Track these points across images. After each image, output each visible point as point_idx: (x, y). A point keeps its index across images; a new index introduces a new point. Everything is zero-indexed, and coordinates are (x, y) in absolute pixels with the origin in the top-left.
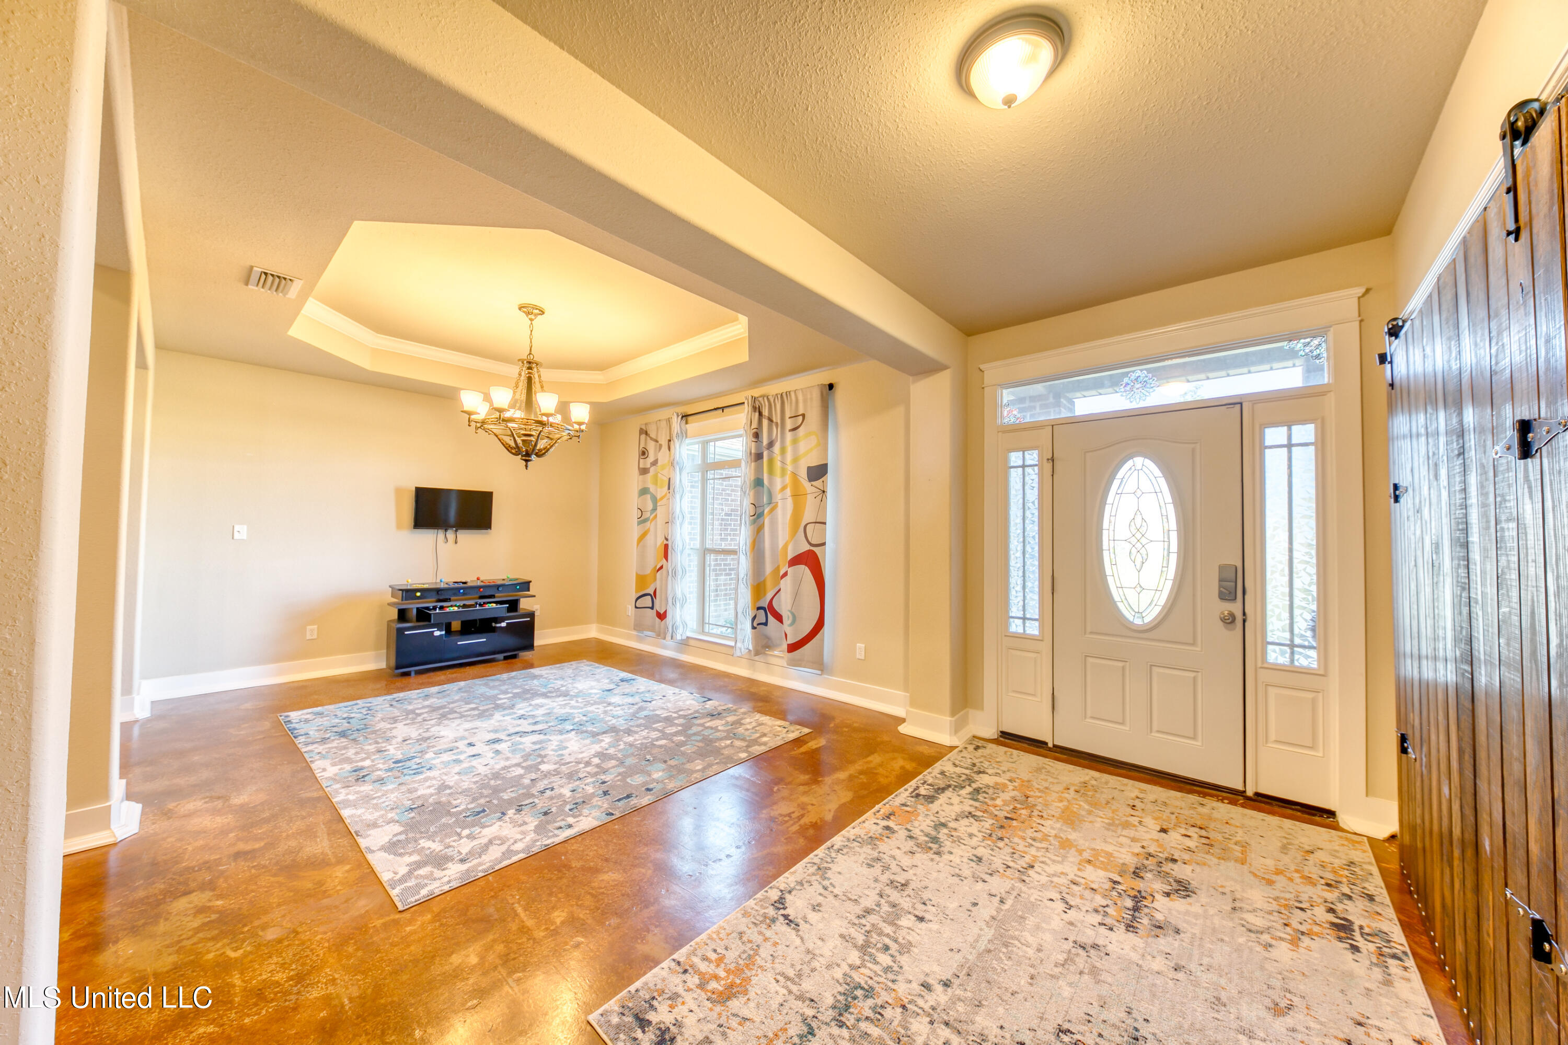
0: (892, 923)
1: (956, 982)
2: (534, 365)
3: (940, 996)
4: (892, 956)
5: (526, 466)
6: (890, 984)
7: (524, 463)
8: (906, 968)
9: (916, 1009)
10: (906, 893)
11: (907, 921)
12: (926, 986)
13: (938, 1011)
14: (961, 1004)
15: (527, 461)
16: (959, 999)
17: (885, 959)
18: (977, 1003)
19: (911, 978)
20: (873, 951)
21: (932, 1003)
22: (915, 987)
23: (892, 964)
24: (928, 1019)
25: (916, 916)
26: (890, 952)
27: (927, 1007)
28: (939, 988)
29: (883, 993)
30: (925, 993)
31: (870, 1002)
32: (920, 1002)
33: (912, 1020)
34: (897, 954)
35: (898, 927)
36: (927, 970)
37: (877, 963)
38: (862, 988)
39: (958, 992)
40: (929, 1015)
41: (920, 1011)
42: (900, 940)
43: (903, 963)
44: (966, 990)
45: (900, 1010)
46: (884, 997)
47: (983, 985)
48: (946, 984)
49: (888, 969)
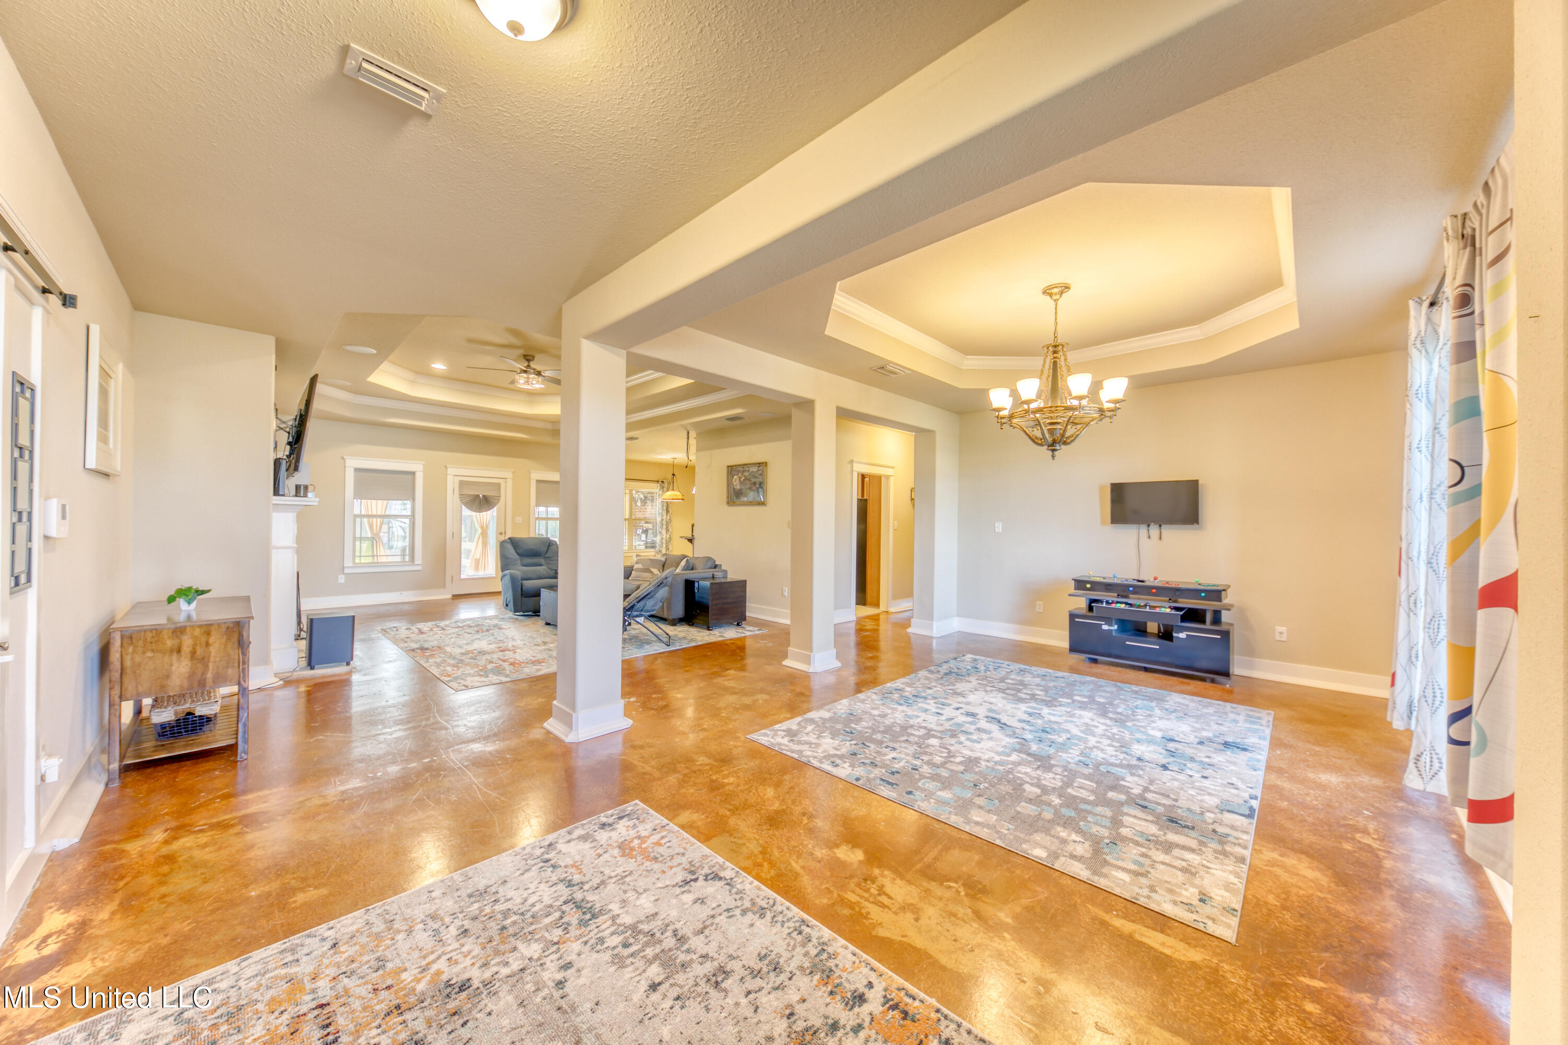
0: (656, 957)
1: (557, 994)
2: (1060, 348)
3: (551, 974)
4: (614, 948)
5: (1053, 457)
6: (585, 939)
7: (1050, 453)
8: (595, 955)
9: (550, 951)
10: (702, 982)
11: (655, 972)
12: (567, 966)
13: (539, 968)
14: (533, 989)
15: (1053, 450)
16: (538, 990)
17: (616, 940)
18: (525, 1003)
19: (583, 956)
20: (627, 934)
21: (548, 964)
22: (572, 957)
23: (606, 945)
24: (535, 957)
25: (659, 984)
26: (620, 948)
27: (548, 960)
28: (559, 976)
29: (578, 932)
30: (562, 962)
31: (575, 921)
32: (554, 957)
33: (542, 945)
34: (616, 952)
35: (650, 962)
36: (584, 972)
37: (613, 934)
38: (590, 920)
39: (546, 991)
40: (539, 959)
41: (546, 954)
42: (631, 959)
43: (602, 955)
44: (544, 999)
45: (556, 940)
46: (574, 932)
47: (540, 1018)
48: (560, 984)
49: (601, 940)
